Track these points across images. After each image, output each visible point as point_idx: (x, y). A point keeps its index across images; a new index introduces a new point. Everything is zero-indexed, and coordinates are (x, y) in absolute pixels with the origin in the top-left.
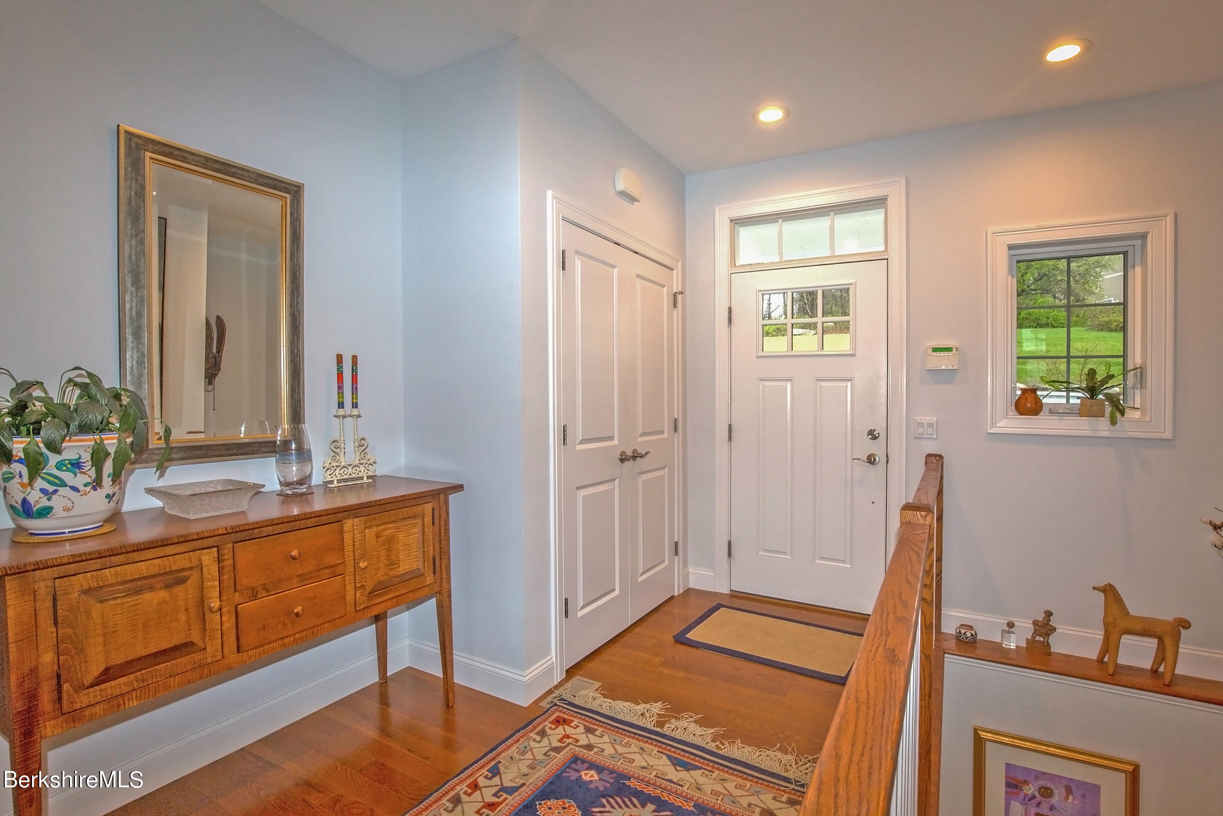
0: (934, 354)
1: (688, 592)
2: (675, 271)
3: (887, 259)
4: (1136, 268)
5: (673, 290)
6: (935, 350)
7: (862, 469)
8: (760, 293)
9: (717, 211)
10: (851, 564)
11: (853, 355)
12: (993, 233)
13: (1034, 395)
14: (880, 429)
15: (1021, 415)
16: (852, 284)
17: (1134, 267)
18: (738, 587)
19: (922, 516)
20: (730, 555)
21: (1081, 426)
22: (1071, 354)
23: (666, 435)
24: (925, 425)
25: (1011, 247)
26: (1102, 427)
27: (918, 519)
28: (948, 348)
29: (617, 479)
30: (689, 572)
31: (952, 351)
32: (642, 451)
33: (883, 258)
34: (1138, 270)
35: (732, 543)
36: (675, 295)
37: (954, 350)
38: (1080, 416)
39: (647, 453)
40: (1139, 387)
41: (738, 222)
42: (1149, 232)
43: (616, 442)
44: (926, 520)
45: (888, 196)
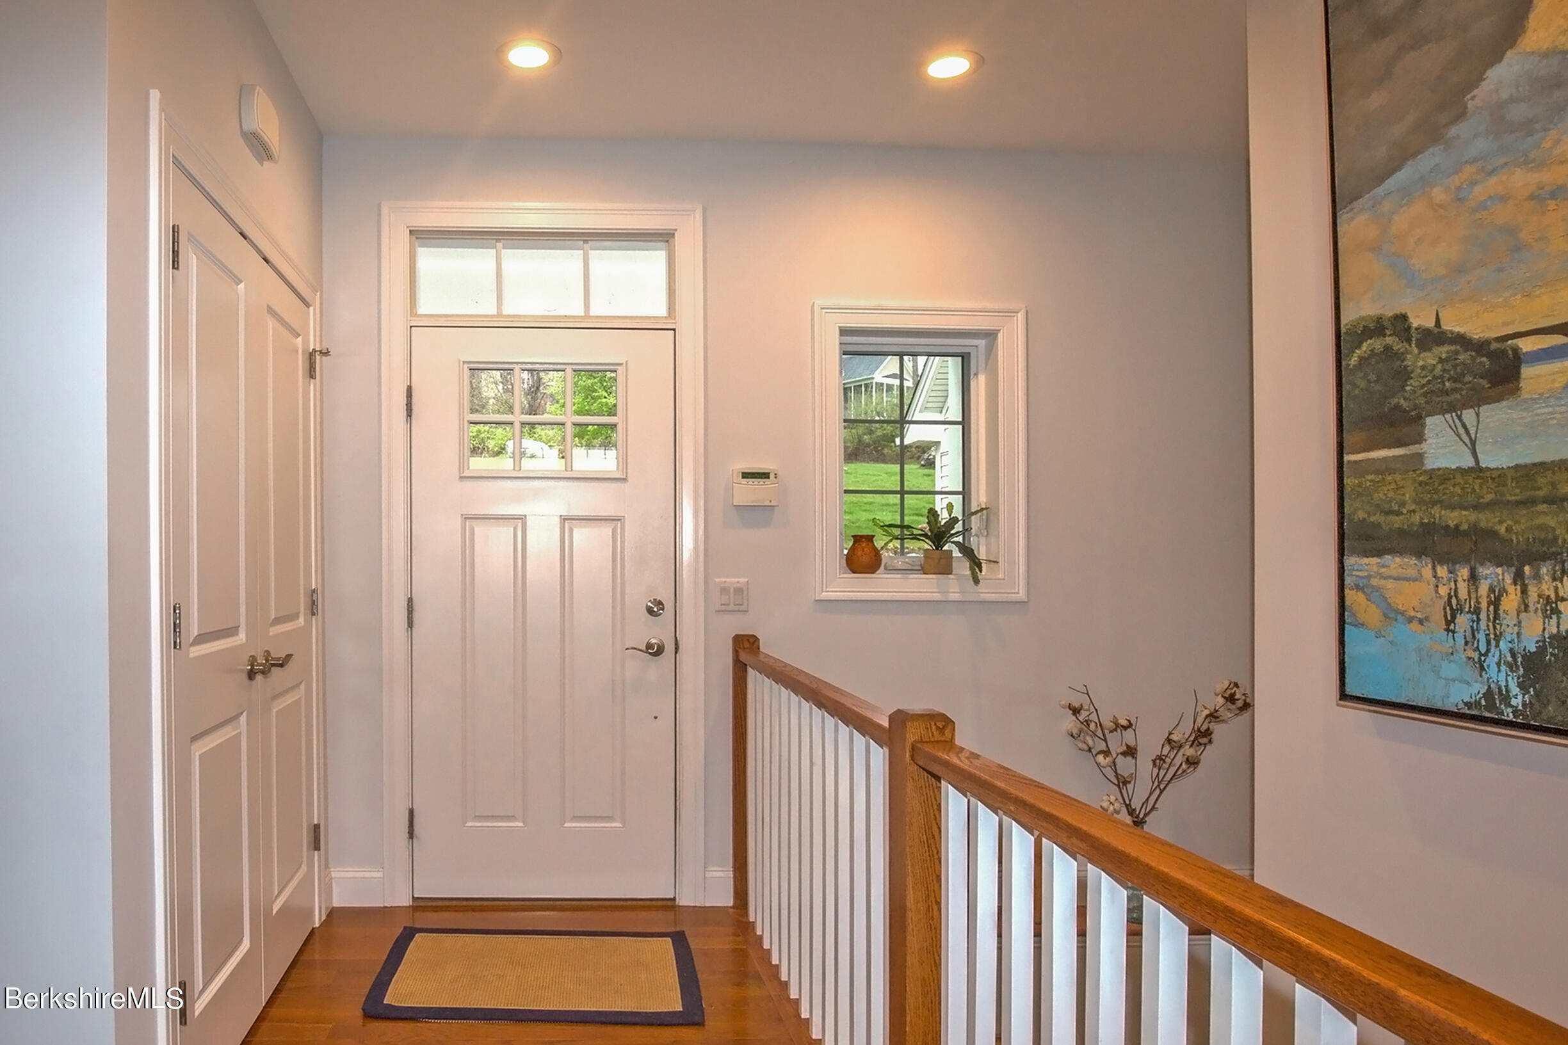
0: (745, 481)
1: (334, 915)
2: (311, 309)
3: (674, 330)
4: (980, 376)
5: (309, 345)
6: (746, 475)
7: (636, 665)
8: (466, 366)
9: (385, 211)
10: (624, 822)
11: (625, 480)
12: (822, 308)
13: (871, 545)
14: (666, 597)
15: (854, 573)
16: (621, 364)
17: (976, 374)
18: (425, 890)
19: (938, 727)
20: (411, 834)
21: (924, 587)
22: (906, 489)
23: (301, 621)
24: (732, 590)
25: (844, 332)
26: (954, 587)
27: (933, 733)
28: (764, 474)
29: (244, 714)
30: (331, 878)
31: (769, 478)
32: (278, 653)
33: (666, 327)
34: (982, 378)
35: (415, 813)
36: (312, 355)
37: (772, 476)
38: (925, 574)
39: (289, 657)
40: (986, 533)
41: (422, 236)
42: (999, 330)
43: (242, 636)
44: (944, 734)
45: (676, 230)
